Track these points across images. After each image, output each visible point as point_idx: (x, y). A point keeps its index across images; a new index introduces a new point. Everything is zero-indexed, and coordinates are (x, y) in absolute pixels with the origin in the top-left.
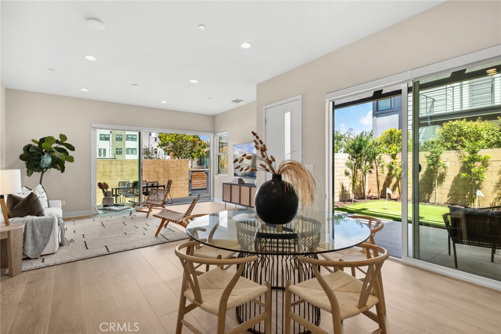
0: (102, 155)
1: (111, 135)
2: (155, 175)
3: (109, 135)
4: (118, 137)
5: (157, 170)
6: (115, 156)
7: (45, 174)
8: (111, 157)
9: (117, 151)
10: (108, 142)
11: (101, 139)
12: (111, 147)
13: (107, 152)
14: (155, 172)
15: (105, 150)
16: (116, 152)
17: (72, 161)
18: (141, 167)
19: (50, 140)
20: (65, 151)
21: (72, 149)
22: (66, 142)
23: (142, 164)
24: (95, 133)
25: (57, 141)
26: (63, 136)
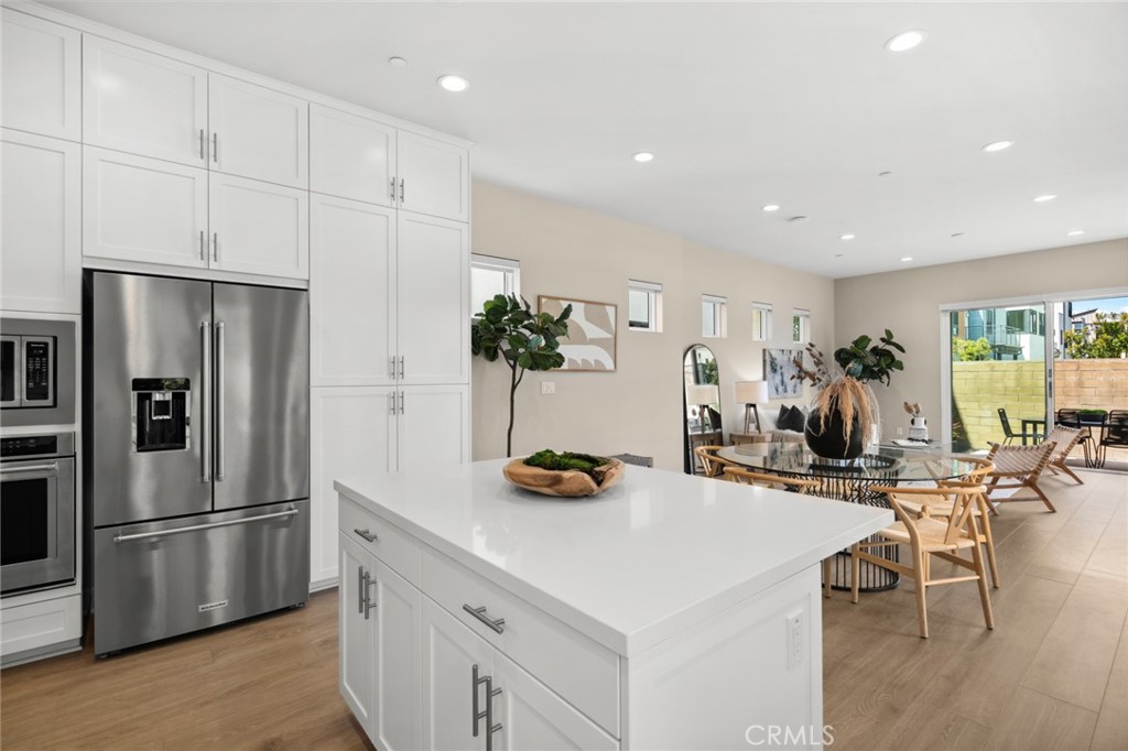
17: (901, 368)
18: (1049, 380)
19: (864, 340)
20: (889, 353)
21: (902, 350)
22: (893, 340)
23: (1049, 373)
24: (946, 321)
25: (883, 340)
26: (888, 333)
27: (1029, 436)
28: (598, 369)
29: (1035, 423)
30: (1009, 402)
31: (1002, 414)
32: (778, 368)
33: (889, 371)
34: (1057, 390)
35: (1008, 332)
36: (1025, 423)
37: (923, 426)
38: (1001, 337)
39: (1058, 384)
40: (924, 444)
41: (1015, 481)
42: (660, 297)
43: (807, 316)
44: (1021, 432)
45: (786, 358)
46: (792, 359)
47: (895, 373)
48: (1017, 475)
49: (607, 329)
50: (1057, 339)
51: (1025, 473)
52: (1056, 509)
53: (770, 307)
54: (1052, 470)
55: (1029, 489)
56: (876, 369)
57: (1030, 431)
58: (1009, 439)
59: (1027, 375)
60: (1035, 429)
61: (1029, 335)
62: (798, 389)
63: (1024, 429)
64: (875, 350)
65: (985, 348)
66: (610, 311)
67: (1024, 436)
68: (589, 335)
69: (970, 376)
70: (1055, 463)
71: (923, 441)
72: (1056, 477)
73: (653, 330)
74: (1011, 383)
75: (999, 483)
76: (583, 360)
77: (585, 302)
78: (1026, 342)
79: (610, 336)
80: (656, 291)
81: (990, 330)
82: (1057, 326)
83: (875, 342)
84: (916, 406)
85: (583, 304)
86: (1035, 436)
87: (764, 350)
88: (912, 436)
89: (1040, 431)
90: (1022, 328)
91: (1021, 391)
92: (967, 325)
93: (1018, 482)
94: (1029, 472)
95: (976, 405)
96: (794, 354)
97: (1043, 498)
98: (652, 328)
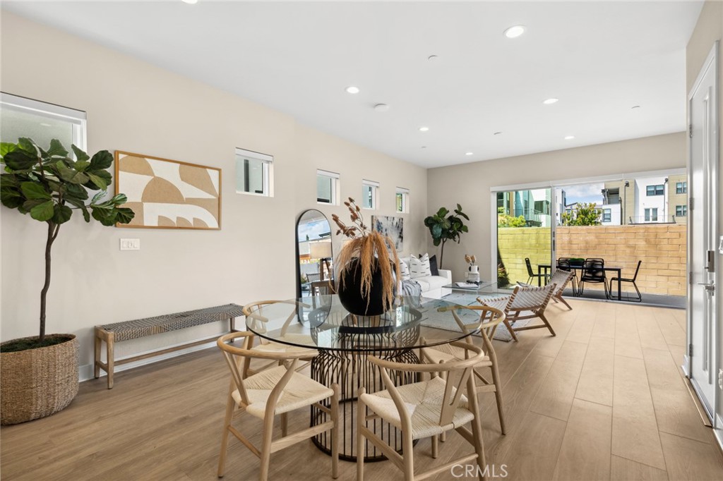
0: (651, 219)
1: (667, 185)
2: (628, 251)
3: (663, 186)
4: (679, 187)
5: (632, 242)
6: (674, 219)
7: (445, 243)
8: (666, 222)
9: (679, 210)
10: (662, 196)
11: (649, 193)
12: (666, 205)
13: (660, 213)
14: (629, 247)
15: (655, 210)
16: (677, 212)
17: (467, 231)
18: (553, 238)
19: (443, 211)
20: (459, 221)
21: (468, 219)
22: (462, 211)
23: (553, 234)
24: (494, 198)
25: (456, 211)
26: (459, 206)
27: (543, 275)
28: (199, 227)
29: (546, 267)
30: (532, 254)
31: (528, 262)
32: (384, 230)
33: (459, 233)
34: (558, 246)
35: (535, 213)
36: (540, 267)
37: (477, 272)
38: (532, 217)
39: (558, 242)
40: (476, 285)
41: (530, 313)
42: (271, 166)
43: (407, 193)
44: (537, 273)
45: (390, 223)
46: (395, 224)
47: (463, 235)
48: (532, 309)
49: (211, 191)
50: (558, 218)
51: (537, 307)
52: (556, 333)
53: (378, 185)
54: (555, 300)
55: (539, 318)
56: (451, 231)
57: (543, 272)
58: (531, 278)
59: (542, 236)
60: (546, 271)
61: (545, 216)
62: (399, 246)
63: (539, 271)
64: (451, 218)
65: (522, 222)
66: (213, 175)
67: (539, 276)
68: (185, 195)
69: (511, 237)
70: (556, 296)
71: (476, 283)
72: (556, 304)
73: (267, 195)
74: (533, 242)
75: (520, 316)
76: (178, 218)
77: (181, 163)
78: (544, 218)
79: (213, 197)
80: (268, 162)
81: (526, 211)
82: (558, 210)
83: (452, 213)
84: (472, 258)
85: (179, 165)
86: (546, 275)
87: (372, 217)
88: (470, 279)
89: (548, 272)
90: (542, 212)
91: (538, 247)
92: (514, 208)
93: (533, 314)
94: (539, 306)
95: (513, 256)
96: (396, 220)
97: (547, 325)
98: (266, 194)
